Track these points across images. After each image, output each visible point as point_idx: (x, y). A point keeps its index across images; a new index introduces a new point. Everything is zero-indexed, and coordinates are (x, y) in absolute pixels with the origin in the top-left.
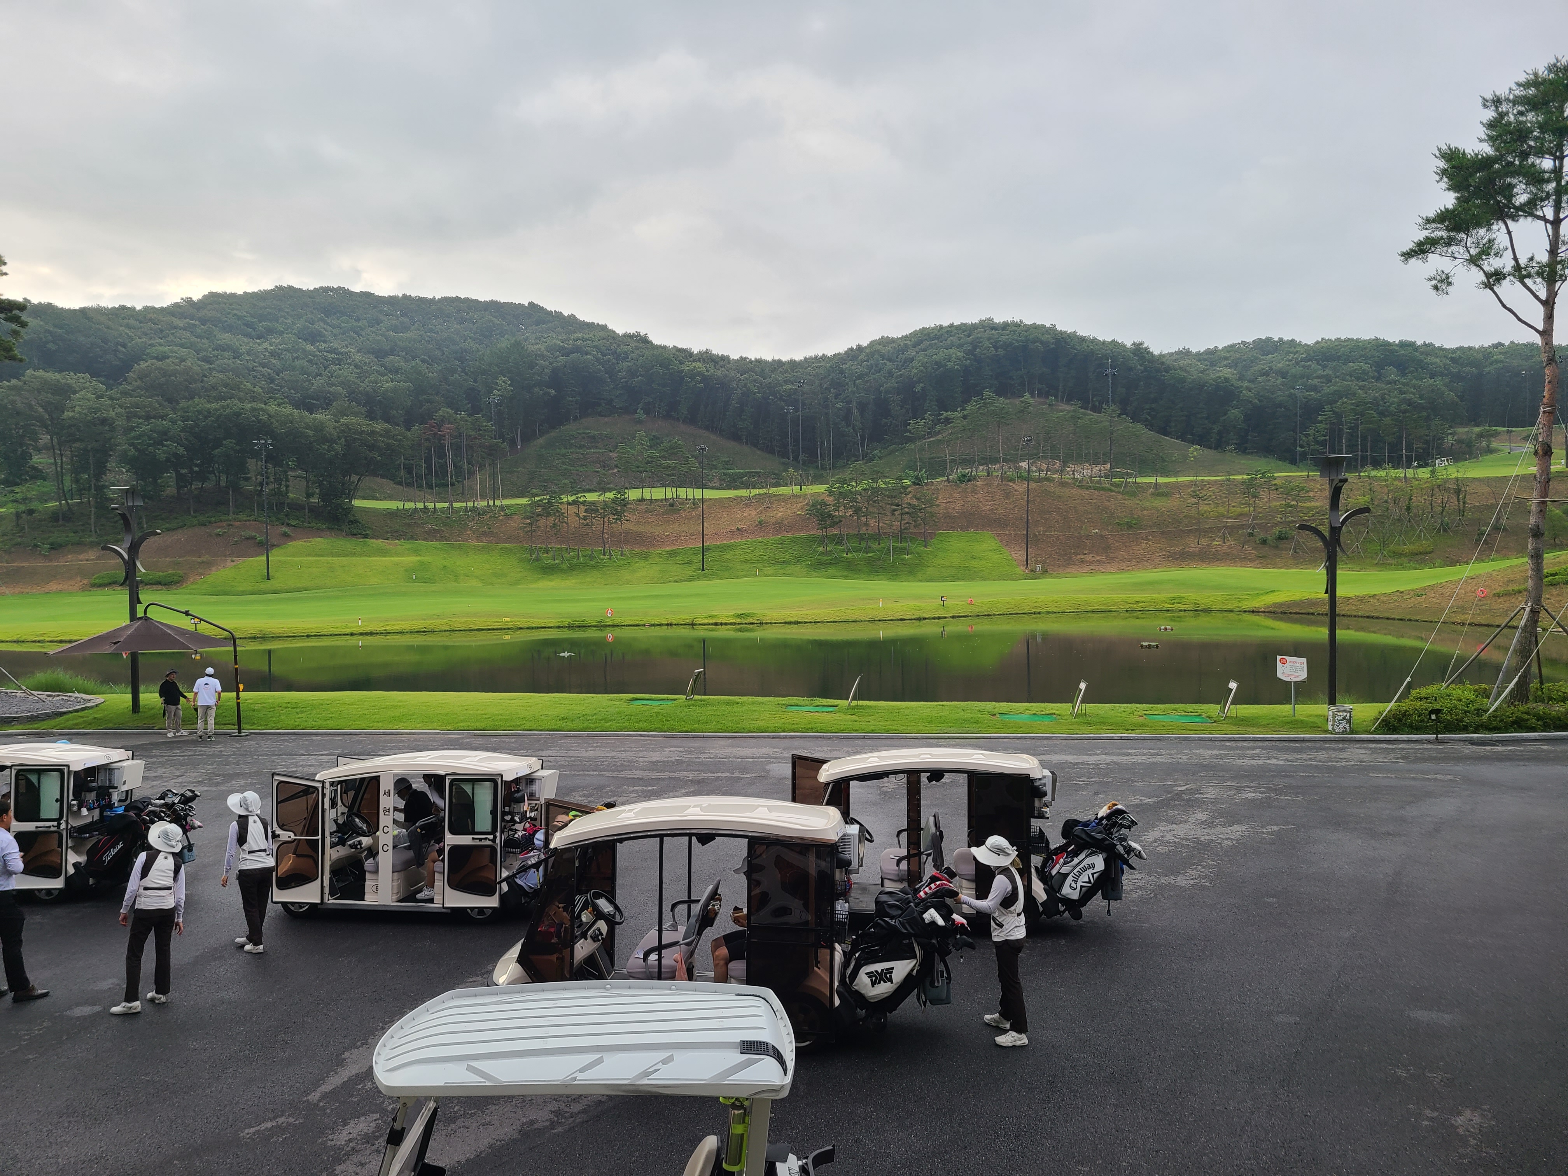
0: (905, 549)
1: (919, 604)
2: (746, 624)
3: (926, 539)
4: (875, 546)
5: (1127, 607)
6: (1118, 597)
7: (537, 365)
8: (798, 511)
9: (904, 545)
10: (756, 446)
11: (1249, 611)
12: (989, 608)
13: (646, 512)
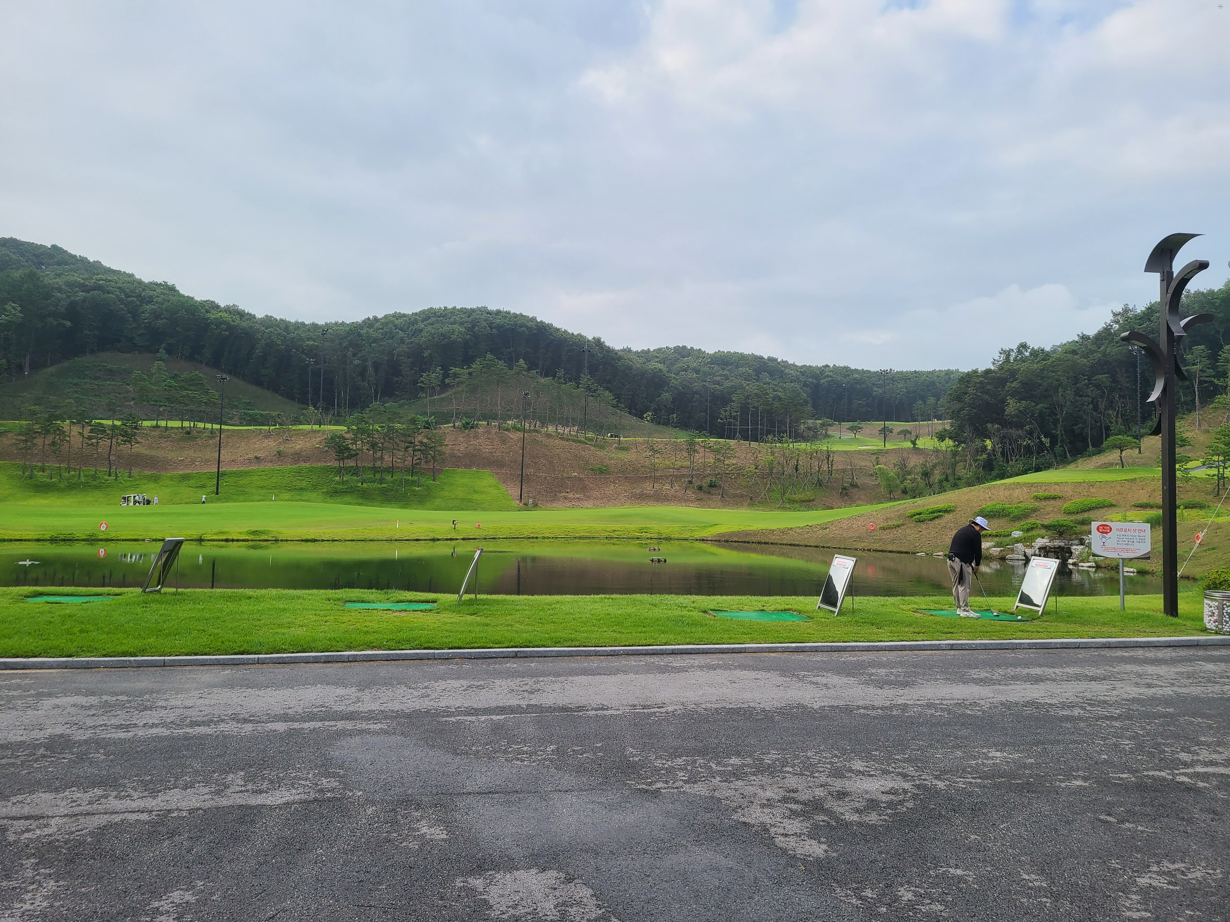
0: (416, 482)
1: (432, 527)
2: (260, 541)
3: (435, 473)
4: (388, 477)
5: (607, 534)
6: (599, 526)
7: (53, 296)
8: (317, 444)
9: (415, 478)
10: (277, 392)
11: (700, 540)
12: (494, 532)
13: (160, 438)
